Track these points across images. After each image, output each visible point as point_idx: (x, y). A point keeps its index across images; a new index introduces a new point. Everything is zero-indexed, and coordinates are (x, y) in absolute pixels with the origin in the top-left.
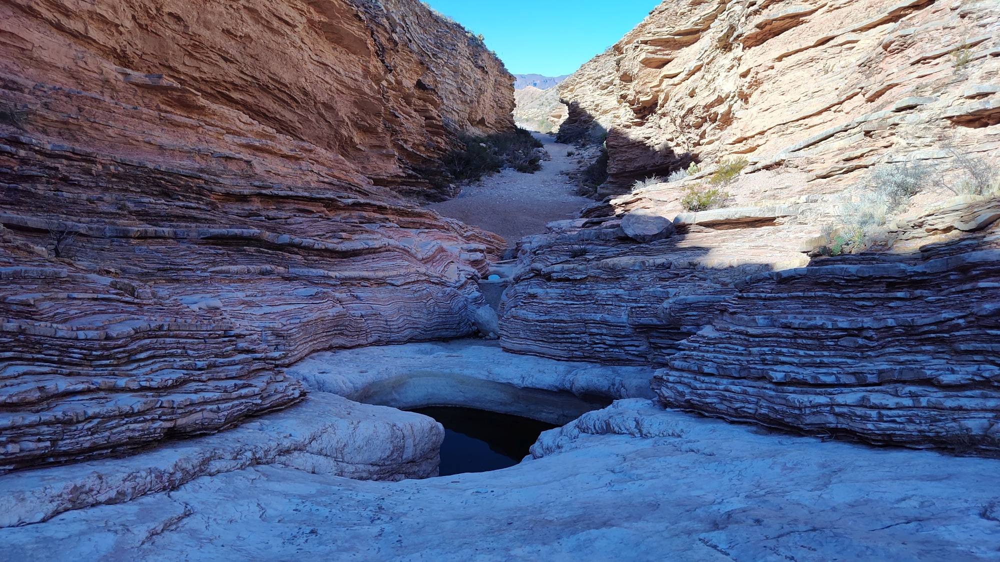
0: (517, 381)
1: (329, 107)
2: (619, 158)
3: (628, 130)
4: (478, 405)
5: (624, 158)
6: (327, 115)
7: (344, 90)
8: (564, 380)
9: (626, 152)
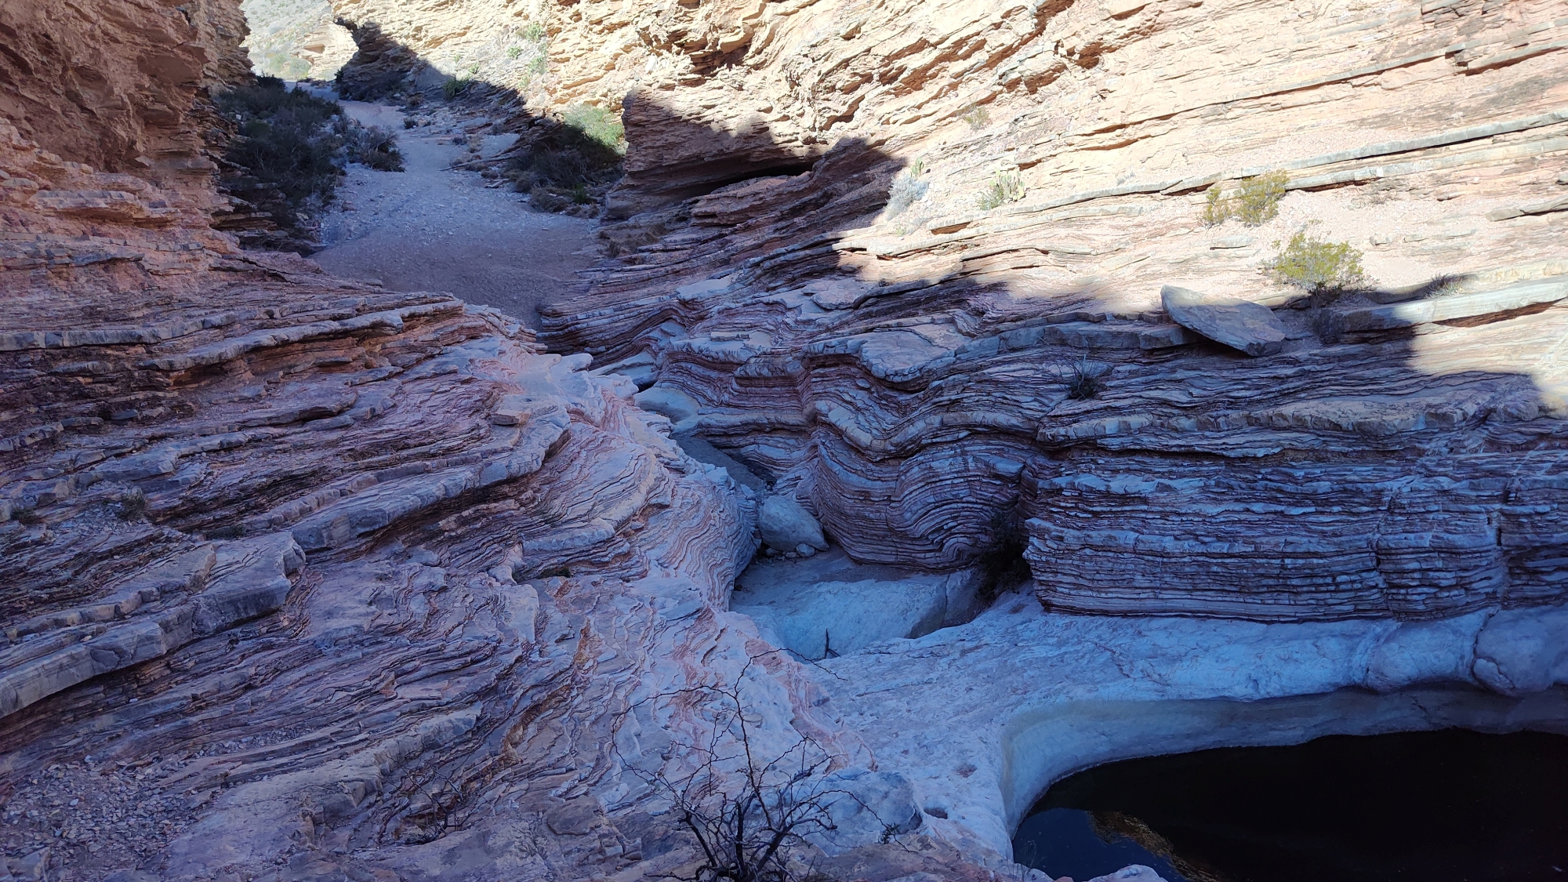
0: (1241, 690)
1: (91, 76)
2: (650, 144)
3: (668, 93)
4: (1139, 751)
5: (658, 144)
6: (88, 95)
7: (121, 35)
8: (1350, 668)
9: (662, 132)
